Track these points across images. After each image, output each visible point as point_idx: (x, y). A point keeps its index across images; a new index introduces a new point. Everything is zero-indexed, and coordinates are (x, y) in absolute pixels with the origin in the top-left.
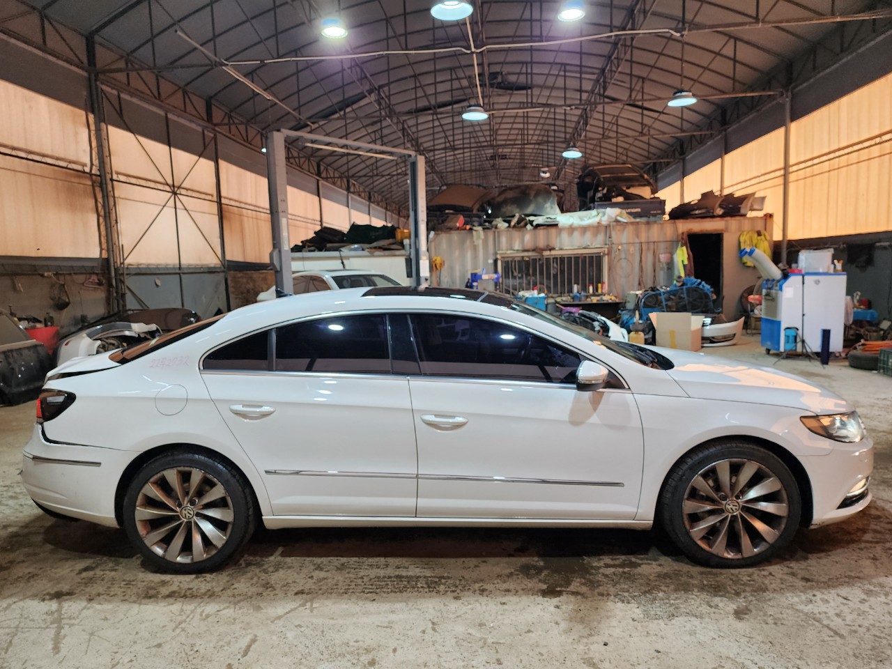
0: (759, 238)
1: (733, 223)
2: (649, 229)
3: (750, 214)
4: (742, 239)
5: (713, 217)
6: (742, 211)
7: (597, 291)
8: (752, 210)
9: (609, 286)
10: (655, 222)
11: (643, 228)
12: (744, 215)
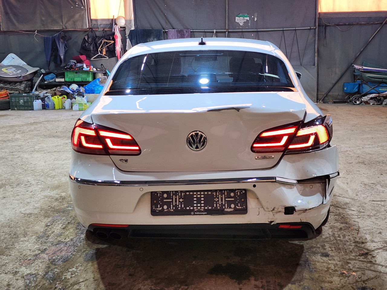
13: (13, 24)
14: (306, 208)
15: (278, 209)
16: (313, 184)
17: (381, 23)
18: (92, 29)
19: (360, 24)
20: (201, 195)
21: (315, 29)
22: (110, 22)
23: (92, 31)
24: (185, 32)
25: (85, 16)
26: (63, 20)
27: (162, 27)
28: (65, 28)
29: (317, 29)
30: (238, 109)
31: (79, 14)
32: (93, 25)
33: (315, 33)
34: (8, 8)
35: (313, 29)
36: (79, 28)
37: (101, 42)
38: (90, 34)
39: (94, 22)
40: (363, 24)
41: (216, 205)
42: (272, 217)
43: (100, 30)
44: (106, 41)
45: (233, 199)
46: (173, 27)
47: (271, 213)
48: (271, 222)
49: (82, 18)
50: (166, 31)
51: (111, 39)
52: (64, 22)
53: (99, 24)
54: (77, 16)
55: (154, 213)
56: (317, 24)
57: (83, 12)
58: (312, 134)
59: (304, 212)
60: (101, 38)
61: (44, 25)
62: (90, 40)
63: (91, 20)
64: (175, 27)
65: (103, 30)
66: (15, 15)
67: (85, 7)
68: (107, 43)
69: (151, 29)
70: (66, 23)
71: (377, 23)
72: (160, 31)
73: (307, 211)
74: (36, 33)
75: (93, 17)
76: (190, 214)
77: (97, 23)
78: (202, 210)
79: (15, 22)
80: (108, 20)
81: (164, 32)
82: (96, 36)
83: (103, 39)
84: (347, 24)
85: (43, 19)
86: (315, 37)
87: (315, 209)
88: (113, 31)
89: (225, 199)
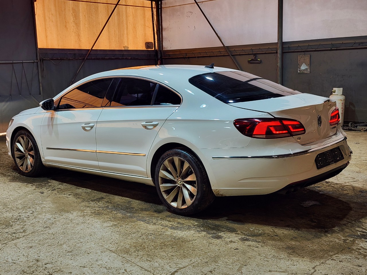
17: (84, 59)
19: (69, 59)
21: (37, 63)
29: (39, 62)
33: (38, 66)
35: (36, 62)
40: (71, 59)
45: (337, 152)
55: (318, 168)
56: (39, 59)
71: (80, 58)
84: (59, 58)
86: (38, 69)
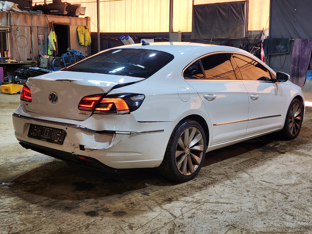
0: (86, 30)
1: (73, 20)
2: (32, 18)
3: (80, 16)
4: (79, 30)
5: (63, 15)
6: (77, 14)
7: (4, 56)
8: (80, 14)
9: (11, 53)
10: (35, 14)
11: (28, 17)
12: (77, 16)
13: (199, 35)
14: (91, 148)
15: (76, 145)
16: (107, 136)
18: (247, 38)
20: (48, 129)
22: (261, 32)
23: (247, 40)
24: (309, 41)
25: (243, 28)
26: (229, 32)
27: (290, 37)
28: (229, 37)
30: (70, 81)
31: (240, 27)
32: (248, 35)
34: (197, 24)
36: (238, 37)
37: (252, 48)
38: (245, 42)
39: (249, 33)
41: (52, 137)
42: (73, 150)
43: (252, 39)
44: (255, 47)
45: (60, 135)
46: (299, 37)
47: (73, 146)
48: (73, 153)
49: (242, 30)
50: (293, 39)
51: (259, 46)
52: (229, 33)
53: (253, 34)
54: (238, 28)
55: (29, 135)
57: (242, 26)
58: (110, 103)
59: (91, 151)
60: (252, 45)
61: (216, 35)
62: (244, 47)
63: (248, 31)
64: (301, 37)
65: (255, 39)
66: (201, 28)
67: (244, 22)
68: (255, 49)
69: (281, 38)
70: (230, 34)
72: (287, 40)
73: (93, 150)
74: (211, 41)
75: (249, 29)
76: (40, 139)
77: (251, 34)
78: (46, 138)
79: (200, 33)
80: (259, 31)
81: (290, 40)
82: (250, 44)
83: (253, 46)
85: (216, 31)
87: (98, 151)
88: (261, 40)
89: (57, 134)
